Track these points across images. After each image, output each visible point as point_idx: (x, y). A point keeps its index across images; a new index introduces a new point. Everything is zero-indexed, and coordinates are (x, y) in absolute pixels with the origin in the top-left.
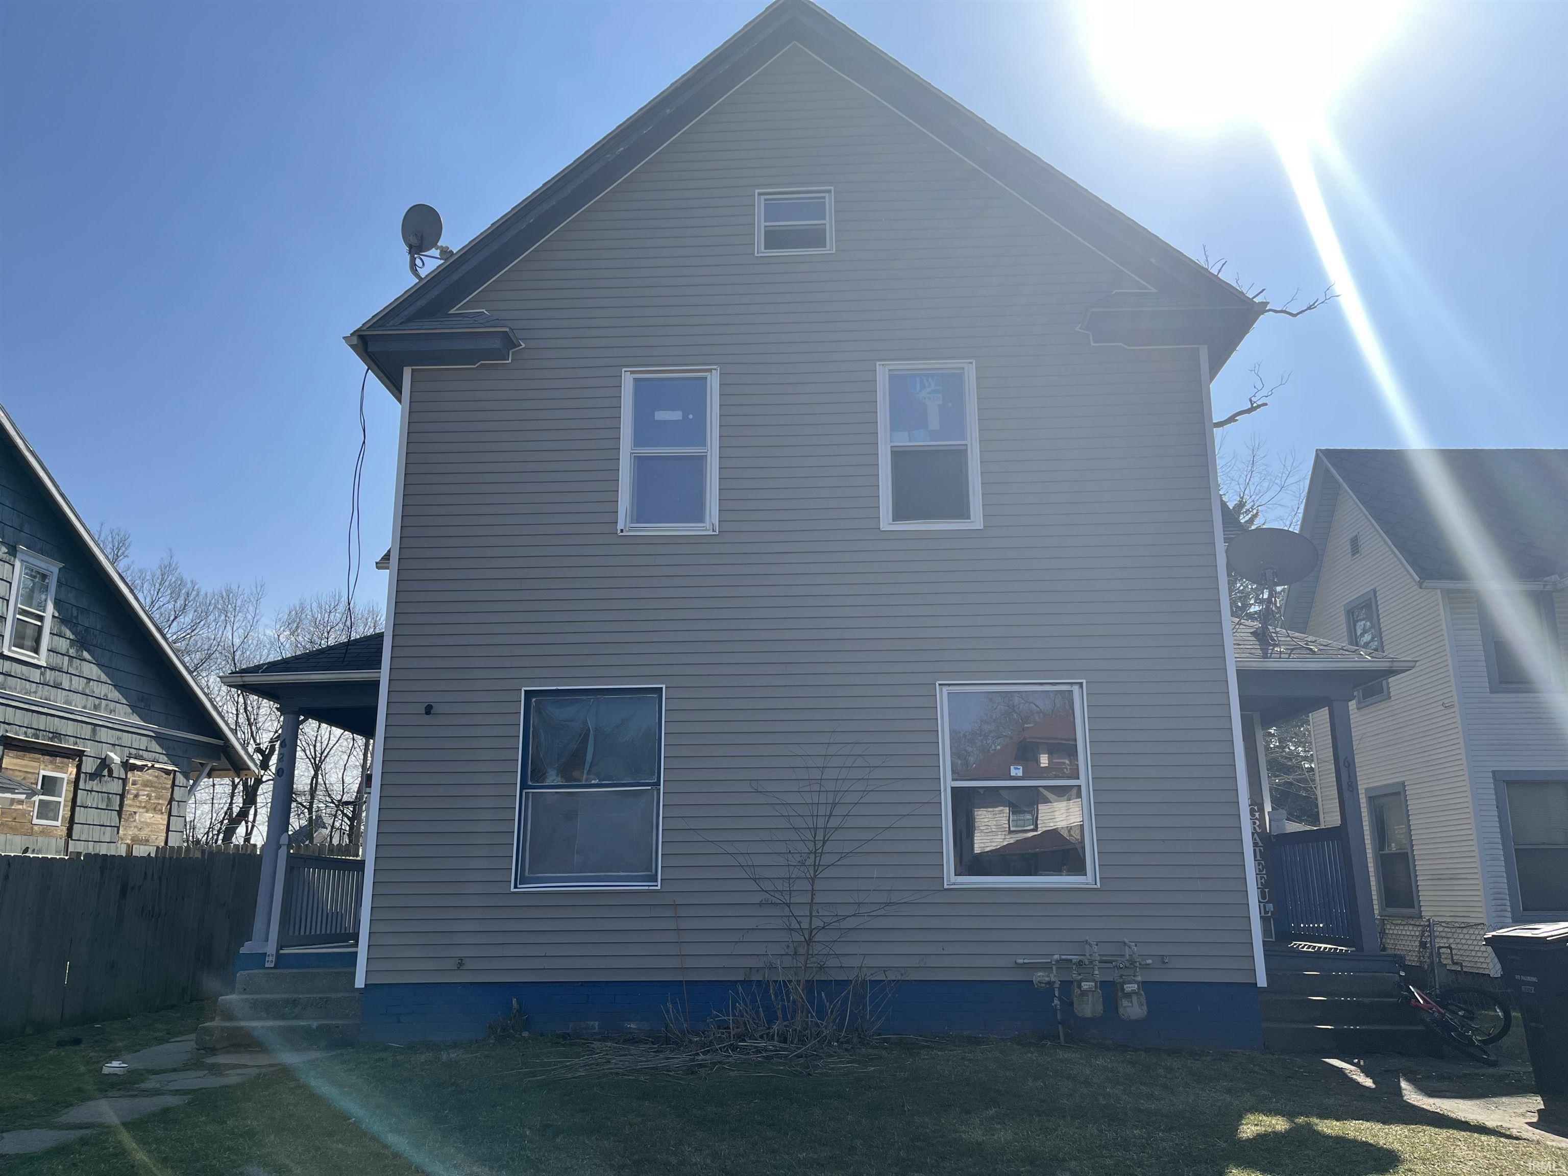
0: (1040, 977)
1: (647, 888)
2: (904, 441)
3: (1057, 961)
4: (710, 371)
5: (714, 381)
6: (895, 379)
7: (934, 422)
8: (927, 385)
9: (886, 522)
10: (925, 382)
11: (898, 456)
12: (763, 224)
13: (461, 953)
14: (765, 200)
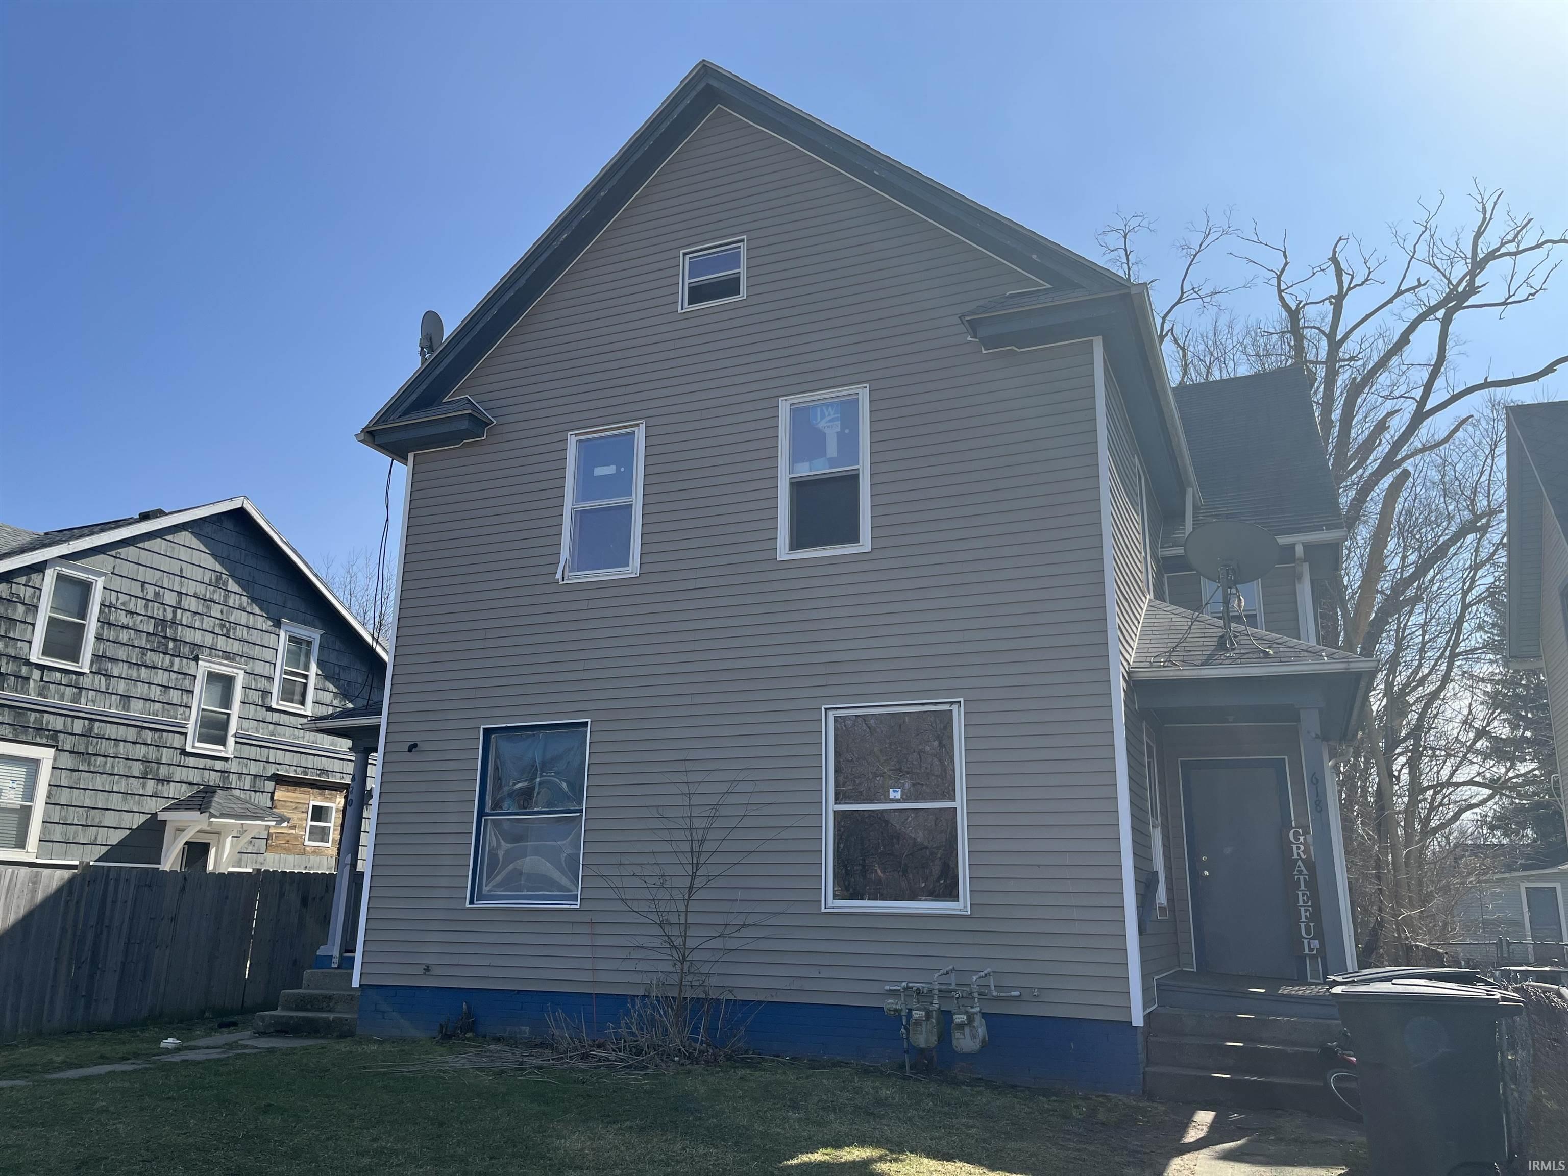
0: (890, 1003)
1: (568, 906)
2: (805, 471)
3: (904, 988)
4: (638, 425)
5: (641, 433)
6: (795, 411)
7: (832, 450)
8: (827, 414)
9: (783, 552)
10: (825, 411)
11: (797, 486)
12: (687, 281)
13: (428, 960)
14: (690, 258)
